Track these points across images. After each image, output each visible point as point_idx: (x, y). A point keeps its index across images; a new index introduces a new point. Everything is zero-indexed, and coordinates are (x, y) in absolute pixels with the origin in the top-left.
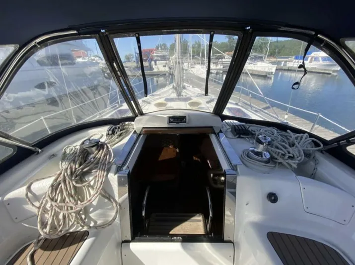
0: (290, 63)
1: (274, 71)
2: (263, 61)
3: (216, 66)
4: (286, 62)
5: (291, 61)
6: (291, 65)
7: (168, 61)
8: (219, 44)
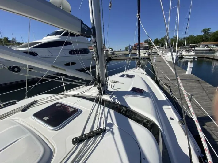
3: (189, 53)
7: (148, 50)
8: (195, 37)
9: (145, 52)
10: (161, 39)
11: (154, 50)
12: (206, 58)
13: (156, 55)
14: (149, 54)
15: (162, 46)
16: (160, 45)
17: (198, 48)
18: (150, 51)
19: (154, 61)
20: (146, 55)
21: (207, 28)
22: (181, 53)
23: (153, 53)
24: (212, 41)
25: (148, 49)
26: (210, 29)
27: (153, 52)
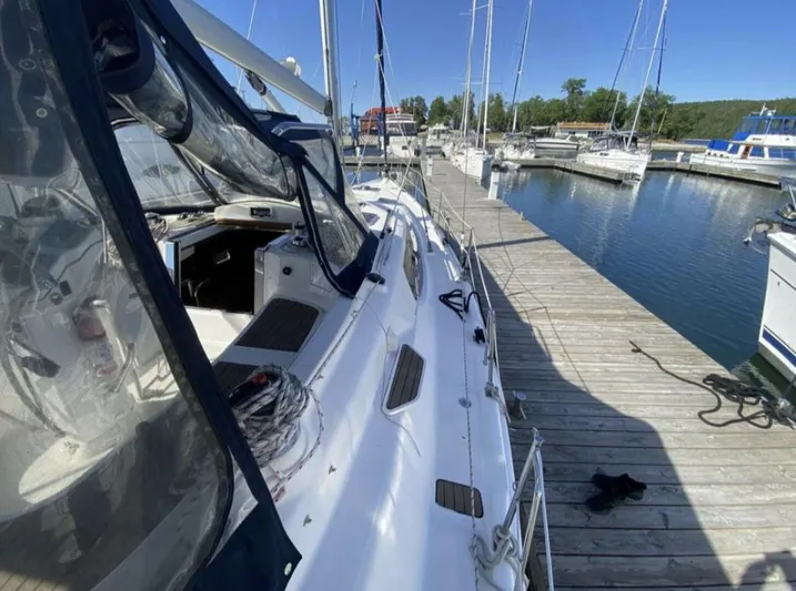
0: (696, 155)
1: (641, 171)
2: (622, 148)
3: (521, 152)
4: (687, 153)
5: (702, 151)
6: (701, 161)
7: (414, 138)
8: (544, 104)
9: (406, 144)
10: (451, 99)
11: (431, 140)
12: (557, 168)
13: (438, 156)
14: (417, 153)
15: (457, 127)
16: (451, 122)
17: (551, 140)
18: (420, 142)
19: (429, 173)
20: (410, 154)
21: (578, 78)
22: (502, 153)
23: (429, 150)
24: (586, 121)
25: (416, 135)
26: (584, 81)
27: (428, 144)
